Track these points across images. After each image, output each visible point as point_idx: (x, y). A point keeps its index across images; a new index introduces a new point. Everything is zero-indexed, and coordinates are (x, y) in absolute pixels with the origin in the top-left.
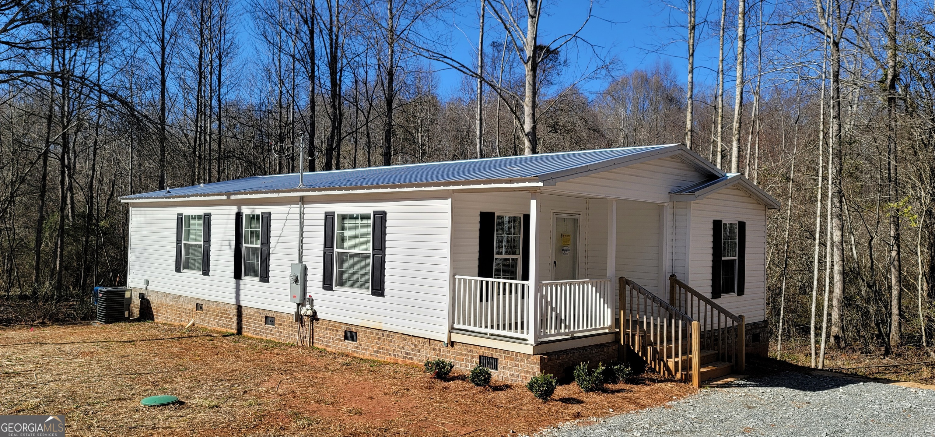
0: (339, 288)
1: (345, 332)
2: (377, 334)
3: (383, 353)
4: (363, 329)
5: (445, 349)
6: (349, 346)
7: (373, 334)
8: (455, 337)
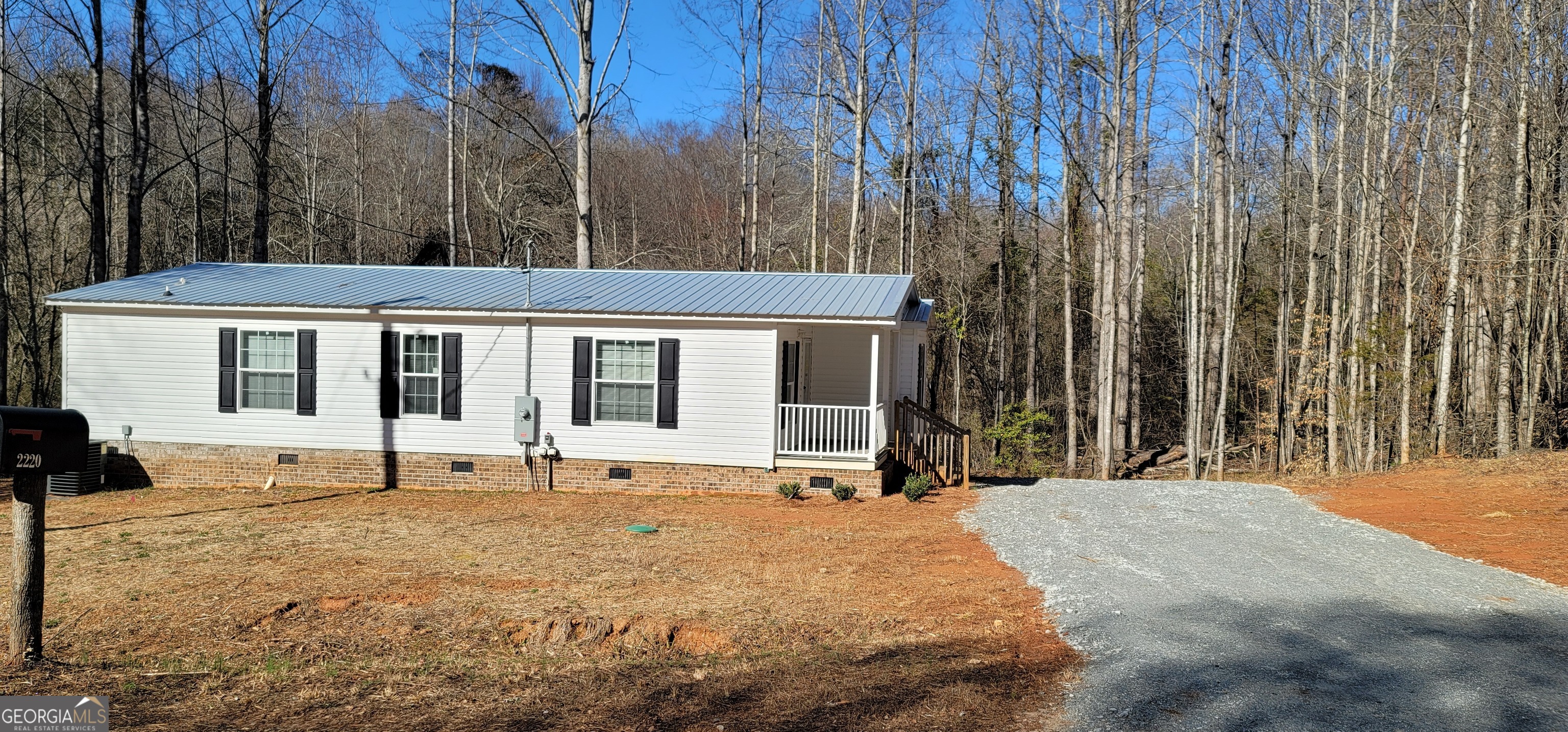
0: (599, 422)
1: (611, 470)
2: (663, 468)
3: (674, 487)
4: (642, 464)
5: (766, 475)
6: (618, 484)
7: (657, 468)
8: (780, 463)
